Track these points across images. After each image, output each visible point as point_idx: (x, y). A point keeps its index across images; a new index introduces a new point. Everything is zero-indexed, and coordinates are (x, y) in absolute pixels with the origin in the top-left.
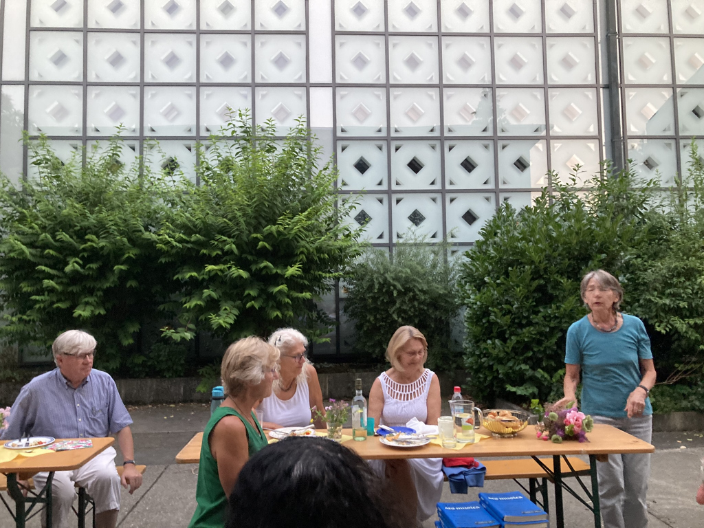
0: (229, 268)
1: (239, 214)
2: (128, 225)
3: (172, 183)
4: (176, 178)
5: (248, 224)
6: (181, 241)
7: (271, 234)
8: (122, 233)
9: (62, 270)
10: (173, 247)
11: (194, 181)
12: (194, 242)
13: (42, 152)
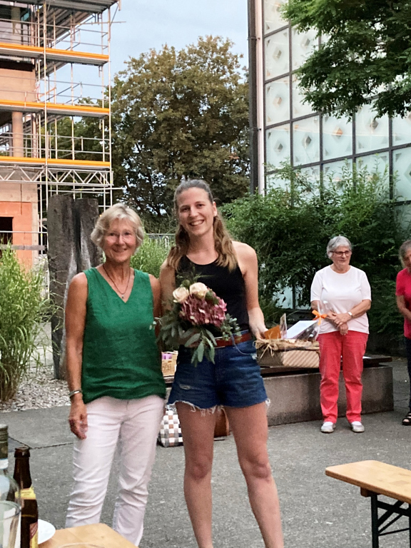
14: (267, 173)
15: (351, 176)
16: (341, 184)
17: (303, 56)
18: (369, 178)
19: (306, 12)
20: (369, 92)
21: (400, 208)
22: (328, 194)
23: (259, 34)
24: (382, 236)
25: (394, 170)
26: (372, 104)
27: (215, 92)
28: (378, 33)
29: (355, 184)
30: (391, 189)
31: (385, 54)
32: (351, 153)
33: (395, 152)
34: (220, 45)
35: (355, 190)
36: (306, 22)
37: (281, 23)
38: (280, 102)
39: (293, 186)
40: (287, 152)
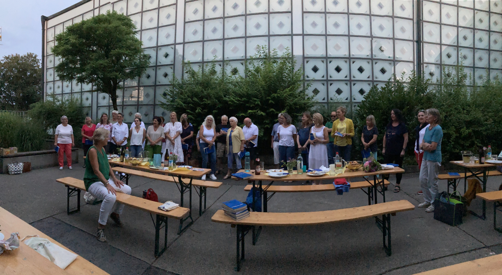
0: (257, 111)
1: (261, 89)
2: (218, 95)
3: (235, 78)
4: (237, 76)
5: (265, 93)
6: (238, 101)
7: (274, 97)
8: (216, 98)
9: (195, 112)
10: (235, 103)
11: (244, 77)
12: (243, 101)
13: (188, 68)
14: (46, 95)
15: (71, 98)
16: (68, 100)
17: (57, 63)
18: (75, 99)
19: (58, 51)
20: (75, 76)
21: (83, 108)
22: (64, 103)
23: (45, 55)
25: (82, 98)
26: (76, 80)
28: (78, 60)
29: (71, 101)
30: (81, 103)
31: (80, 66)
32: (70, 92)
33: (82, 93)
35: (71, 103)
36: (58, 54)
37: (52, 53)
38: (51, 75)
39: (54, 100)
40: (52, 90)
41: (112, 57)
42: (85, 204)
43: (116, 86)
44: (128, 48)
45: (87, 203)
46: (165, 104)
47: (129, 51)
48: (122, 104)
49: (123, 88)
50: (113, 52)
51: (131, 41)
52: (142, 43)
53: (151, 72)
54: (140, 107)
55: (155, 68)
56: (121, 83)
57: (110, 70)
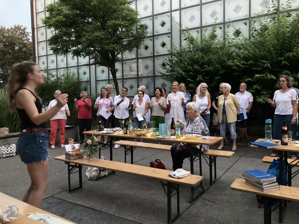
0: (267, 75)
1: (272, 49)
2: (220, 60)
3: (238, 40)
4: (241, 38)
6: (243, 64)
7: (289, 57)
8: (218, 63)
9: (195, 80)
10: (240, 67)
11: (248, 38)
12: (250, 65)
13: (187, 35)
15: (66, 73)
16: (63, 75)
17: (50, 36)
18: (72, 74)
19: (50, 23)
20: (70, 49)
21: (81, 83)
22: (59, 78)
23: (35, 27)
24: (76, 91)
25: (79, 72)
26: (71, 53)
27: (21, 43)
28: (73, 32)
29: (67, 75)
30: (78, 78)
31: (75, 39)
32: (66, 66)
33: (79, 67)
34: (22, 28)
35: (67, 77)
36: (50, 26)
37: (43, 25)
38: (43, 49)
39: (48, 75)
40: (46, 65)
41: (108, 29)
42: (87, 180)
43: (114, 60)
44: (124, 18)
45: (90, 180)
46: (165, 75)
47: (125, 22)
48: (122, 78)
49: (122, 61)
50: (109, 23)
51: (126, 12)
52: (138, 13)
53: (148, 42)
54: (140, 79)
55: (152, 38)
56: (119, 56)
57: (107, 42)
